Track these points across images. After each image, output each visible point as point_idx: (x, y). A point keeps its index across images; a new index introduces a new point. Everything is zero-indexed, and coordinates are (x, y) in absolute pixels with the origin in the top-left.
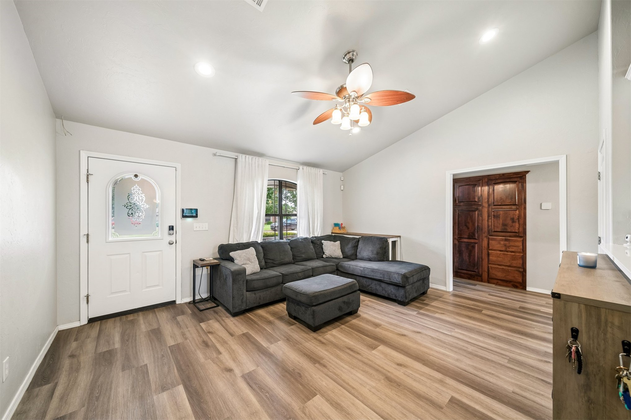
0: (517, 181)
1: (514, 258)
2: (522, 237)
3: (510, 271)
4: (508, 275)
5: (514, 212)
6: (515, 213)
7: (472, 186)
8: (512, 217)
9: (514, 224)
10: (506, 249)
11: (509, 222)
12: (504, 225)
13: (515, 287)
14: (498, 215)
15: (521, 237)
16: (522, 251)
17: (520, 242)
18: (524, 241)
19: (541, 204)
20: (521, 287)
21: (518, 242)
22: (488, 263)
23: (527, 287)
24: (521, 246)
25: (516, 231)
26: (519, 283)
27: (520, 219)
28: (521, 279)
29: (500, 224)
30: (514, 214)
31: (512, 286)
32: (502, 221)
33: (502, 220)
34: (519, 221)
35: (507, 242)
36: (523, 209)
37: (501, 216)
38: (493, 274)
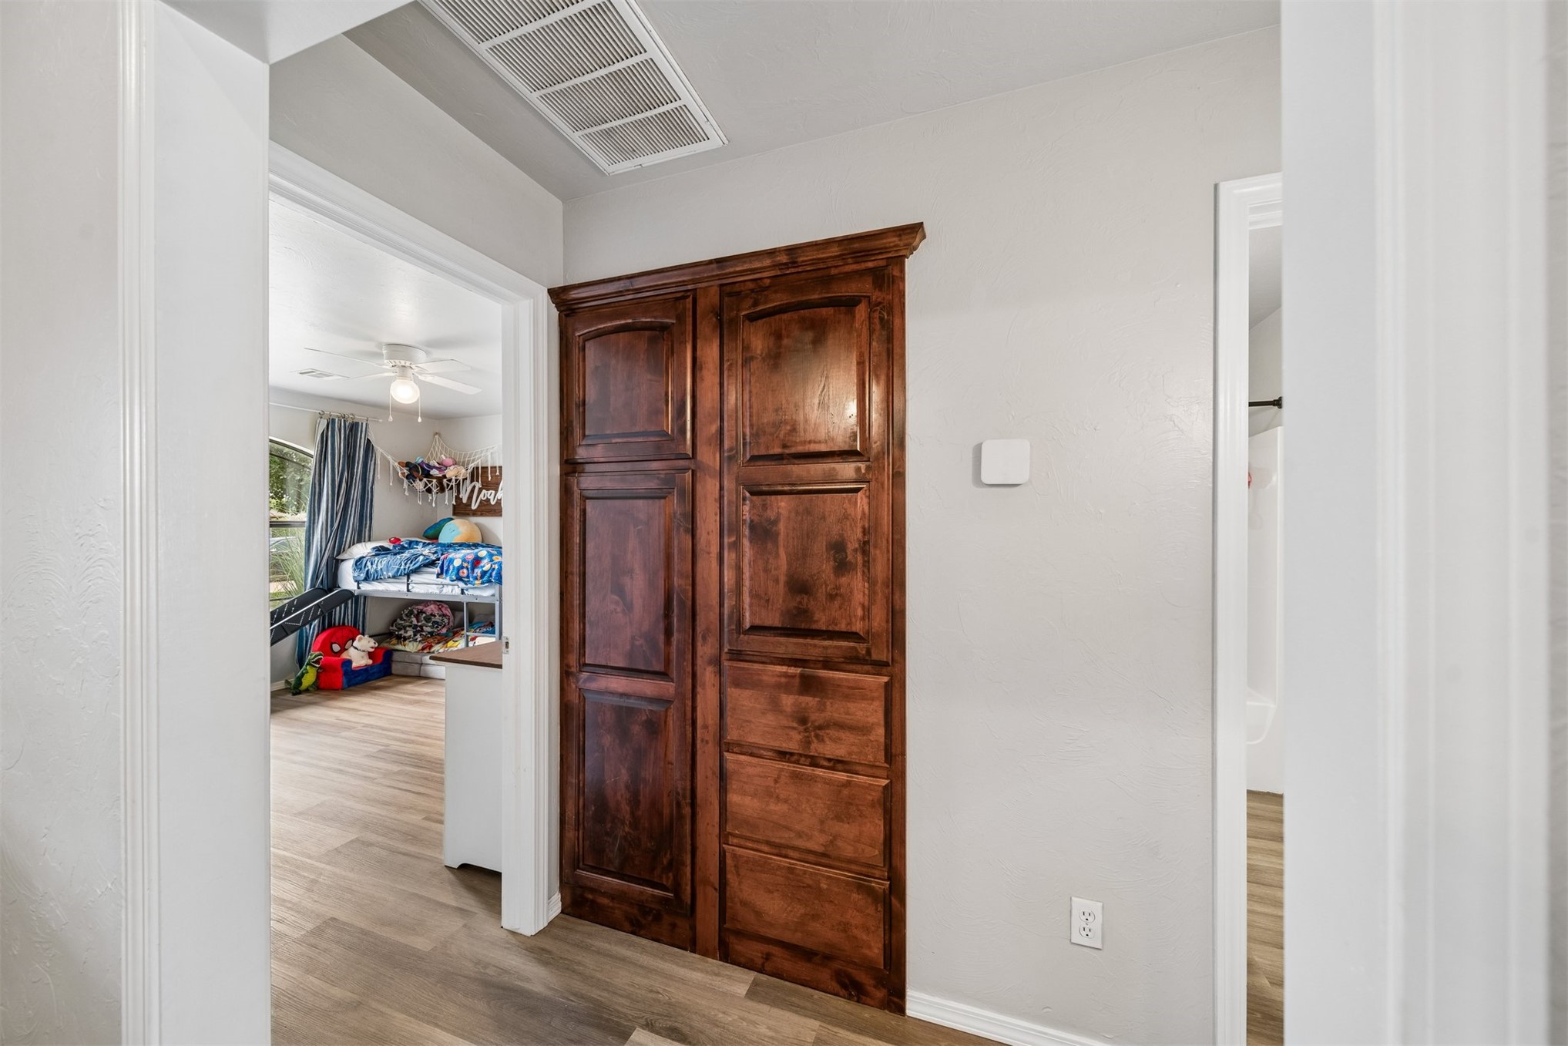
0: (859, 302)
1: (845, 807)
2: (886, 664)
3: (824, 886)
4: (815, 917)
5: (846, 505)
6: (851, 511)
7: (647, 333)
8: (836, 530)
9: (844, 580)
10: (807, 743)
11: (822, 567)
12: (799, 587)
13: (852, 989)
14: (768, 520)
15: (879, 666)
16: (881, 756)
17: (873, 699)
18: (896, 696)
19: (978, 451)
20: (880, 994)
21: (864, 698)
22: (723, 836)
23: (910, 993)
24: (878, 724)
25: (854, 630)
26: (868, 967)
27: (875, 547)
28: (881, 946)
29: (777, 581)
30: (846, 517)
31: (834, 985)
32: (789, 564)
33: (786, 553)
34: (866, 564)
35: (809, 701)
36: (887, 483)
37: (782, 526)
38: (744, 903)
